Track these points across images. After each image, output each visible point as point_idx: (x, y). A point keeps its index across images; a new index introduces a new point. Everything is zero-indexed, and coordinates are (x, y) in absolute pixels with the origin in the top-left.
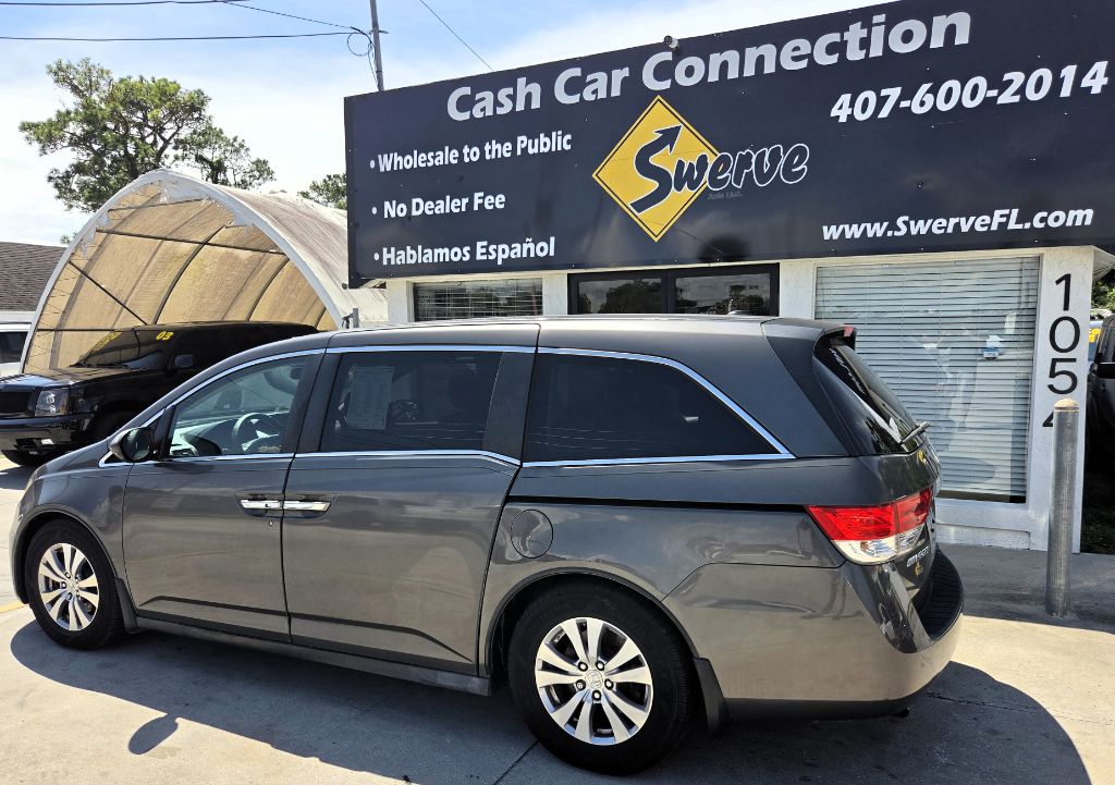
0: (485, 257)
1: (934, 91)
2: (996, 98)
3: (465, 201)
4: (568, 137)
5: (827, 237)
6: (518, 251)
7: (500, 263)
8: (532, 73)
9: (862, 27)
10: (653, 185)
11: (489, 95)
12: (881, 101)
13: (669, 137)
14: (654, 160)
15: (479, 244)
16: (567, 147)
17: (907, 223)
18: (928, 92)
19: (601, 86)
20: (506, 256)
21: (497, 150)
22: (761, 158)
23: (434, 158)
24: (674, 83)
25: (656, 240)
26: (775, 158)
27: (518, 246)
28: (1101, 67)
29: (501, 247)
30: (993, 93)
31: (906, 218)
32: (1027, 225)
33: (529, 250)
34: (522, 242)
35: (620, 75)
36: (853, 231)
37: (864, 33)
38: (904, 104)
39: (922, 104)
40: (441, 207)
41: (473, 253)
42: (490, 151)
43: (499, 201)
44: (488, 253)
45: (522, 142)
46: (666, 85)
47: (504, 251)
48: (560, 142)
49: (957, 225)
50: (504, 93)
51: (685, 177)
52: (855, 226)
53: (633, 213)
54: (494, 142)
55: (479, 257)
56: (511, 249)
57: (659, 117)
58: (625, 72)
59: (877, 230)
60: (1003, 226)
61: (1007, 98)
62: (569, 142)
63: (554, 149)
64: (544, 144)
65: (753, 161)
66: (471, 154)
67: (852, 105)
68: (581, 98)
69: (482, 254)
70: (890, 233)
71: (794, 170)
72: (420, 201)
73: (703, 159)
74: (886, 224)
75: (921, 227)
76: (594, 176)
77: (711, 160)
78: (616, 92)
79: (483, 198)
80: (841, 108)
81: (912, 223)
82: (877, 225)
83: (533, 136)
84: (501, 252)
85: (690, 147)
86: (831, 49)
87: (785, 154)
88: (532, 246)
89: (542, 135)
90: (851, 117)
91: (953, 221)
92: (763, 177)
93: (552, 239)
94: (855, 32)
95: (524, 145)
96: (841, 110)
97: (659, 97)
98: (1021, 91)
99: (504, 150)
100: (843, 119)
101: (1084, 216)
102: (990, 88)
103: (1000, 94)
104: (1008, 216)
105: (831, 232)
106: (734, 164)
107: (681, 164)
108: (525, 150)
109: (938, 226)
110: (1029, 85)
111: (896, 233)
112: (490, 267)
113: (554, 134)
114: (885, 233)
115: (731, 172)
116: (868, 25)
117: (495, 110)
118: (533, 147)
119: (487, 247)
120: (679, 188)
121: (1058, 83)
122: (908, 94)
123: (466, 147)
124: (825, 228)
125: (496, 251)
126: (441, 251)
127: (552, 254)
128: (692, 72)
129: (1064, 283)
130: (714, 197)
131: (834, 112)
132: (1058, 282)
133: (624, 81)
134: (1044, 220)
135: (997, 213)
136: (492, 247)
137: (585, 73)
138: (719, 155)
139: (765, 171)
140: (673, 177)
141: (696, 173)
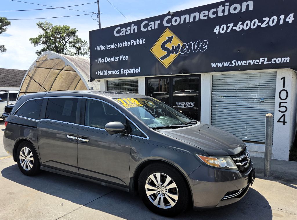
0: (123, 73)
1: (243, 24)
2: (261, 25)
3: (118, 58)
4: (144, 40)
5: (212, 66)
6: (131, 71)
7: (126, 74)
8: (136, 23)
10: (166, 53)
11: (124, 29)
12: (228, 27)
13: (170, 39)
14: (166, 46)
15: (121, 69)
16: (144, 43)
17: (235, 62)
18: (241, 24)
19: (153, 26)
20: (128, 73)
21: (126, 44)
22: (194, 44)
23: (111, 46)
24: (172, 24)
25: (167, 68)
26: (198, 44)
28: (292, 15)
29: (127, 70)
30: (260, 24)
31: (235, 61)
32: (270, 62)
34: (132, 69)
36: (220, 65)
37: (223, 8)
38: (234, 28)
39: (239, 28)
40: (112, 60)
41: (120, 72)
42: (124, 44)
43: (126, 58)
45: (132, 42)
46: (169, 25)
48: (142, 41)
49: (250, 63)
50: (128, 29)
51: (174, 50)
52: (220, 63)
53: (160, 60)
54: (125, 42)
56: (129, 71)
57: (168, 34)
58: (159, 22)
59: (226, 64)
60: (263, 63)
61: (264, 25)
62: (144, 41)
63: (140, 43)
64: (138, 42)
65: (192, 45)
66: (120, 45)
67: (220, 29)
68: (148, 29)
70: (230, 65)
71: (203, 48)
72: (107, 58)
73: (179, 45)
74: (229, 63)
75: (239, 63)
76: (150, 50)
77: (181, 45)
78: (156, 27)
79: (123, 57)
80: (216, 30)
81: (237, 62)
82: (227, 63)
83: (135, 40)
85: (176, 42)
86: (214, 13)
87: (201, 43)
88: (134, 70)
89: (137, 40)
90: (219, 32)
91: (248, 61)
92: (195, 50)
93: (140, 68)
94: (221, 8)
97: (167, 28)
98: (268, 23)
99: (128, 44)
100: (217, 33)
101: (287, 59)
102: (259, 22)
103: (262, 24)
104: (264, 60)
105: (214, 65)
106: (187, 47)
107: (173, 47)
108: (133, 44)
109: (244, 63)
110: (270, 21)
111: (232, 65)
112: (124, 75)
113: (140, 39)
115: (186, 49)
116: (224, 6)
117: (126, 33)
118: (135, 43)
119: (123, 70)
120: (173, 53)
121: (279, 20)
122: (235, 25)
123: (119, 43)
124: (212, 64)
126: (112, 71)
127: (140, 72)
128: (176, 21)
129: (283, 79)
130: (182, 56)
131: (215, 31)
132: (281, 79)
133: (159, 24)
134: (275, 61)
135: (261, 59)
136: (125, 70)
137: (149, 22)
138: (183, 44)
139: (196, 48)
140: (171, 50)
141: (177, 49)
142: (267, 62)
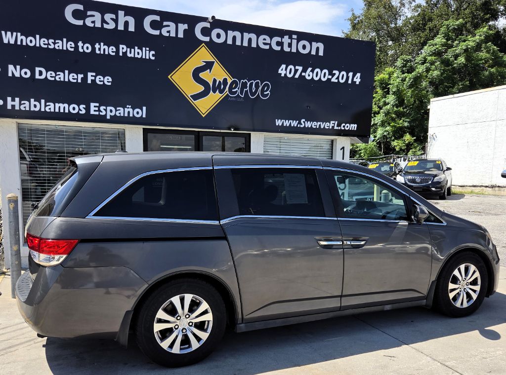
0: (97, 113)
1: (312, 71)
2: (331, 79)
3: (80, 76)
4: (153, 52)
5: (277, 124)
6: (121, 112)
7: (108, 117)
8: (130, 11)
9: (289, 38)
10: (201, 88)
11: (97, 14)
12: (296, 71)
13: (209, 66)
14: (202, 75)
15: (92, 105)
16: (153, 58)
17: (304, 122)
18: (311, 71)
19: (170, 30)
20: (113, 114)
21: (102, 48)
22: (251, 85)
23: (54, 43)
24: (211, 39)
25: (204, 116)
26: (257, 86)
27: (122, 109)
28: (358, 75)
29: (109, 108)
30: (330, 77)
31: (304, 120)
32: (340, 128)
33: (129, 112)
34: (124, 107)
35: (182, 27)
36: (287, 123)
37: (289, 41)
38: (303, 74)
39: (309, 75)
40: (61, 77)
41: (88, 109)
42: (100, 49)
43: (108, 80)
44: (99, 111)
45: (123, 48)
46: (207, 39)
47: (111, 111)
48: (148, 54)
49: (320, 125)
50: (108, 17)
51: (218, 87)
52: (287, 121)
53: (191, 100)
54: (102, 44)
55: (92, 112)
56: (116, 110)
58: (186, 26)
59: (294, 123)
60: (333, 127)
61: (334, 80)
62: (153, 55)
63: (144, 57)
64: (137, 53)
65: (248, 85)
66: (85, 48)
67: (286, 70)
68: (161, 33)
69: (95, 111)
70: (299, 126)
71: (265, 93)
72: (43, 70)
73: (225, 80)
74: (297, 122)
75: (308, 124)
76: (169, 77)
77: (229, 81)
78: (181, 35)
79: (95, 77)
80: (282, 70)
81: (306, 122)
82: (295, 121)
83: (131, 46)
84: (109, 111)
85: (219, 73)
86: (278, 44)
87: (261, 85)
88: (131, 110)
90: (285, 75)
91: (319, 123)
92: (253, 94)
93: (144, 108)
94: (286, 40)
95: (124, 51)
96: (282, 71)
97: (203, 44)
98: (338, 78)
99: (111, 50)
100: (283, 75)
101: (354, 127)
102: (329, 75)
103: (332, 77)
104: (334, 124)
105: (279, 123)
106: (240, 86)
107: (215, 81)
108: (125, 54)
109: (315, 125)
110: (340, 76)
111: (301, 126)
112: (101, 119)
113: (144, 49)
114: (297, 125)
115: (238, 89)
116: (291, 38)
117: (102, 25)
118: (130, 53)
119: (99, 107)
120: (214, 92)
121: (348, 78)
122: (304, 70)
123: (80, 42)
124: (277, 120)
125: (106, 110)
126: (62, 105)
127: (144, 116)
128: (219, 36)
129: (342, 150)
130: (232, 99)
131: (280, 71)
132: (341, 149)
133: (185, 31)
134: (344, 127)
135: (332, 122)
136: (102, 108)
137: (163, 20)
138: (233, 80)
139: (253, 91)
140: (211, 86)
141: (222, 86)
142: (337, 126)
